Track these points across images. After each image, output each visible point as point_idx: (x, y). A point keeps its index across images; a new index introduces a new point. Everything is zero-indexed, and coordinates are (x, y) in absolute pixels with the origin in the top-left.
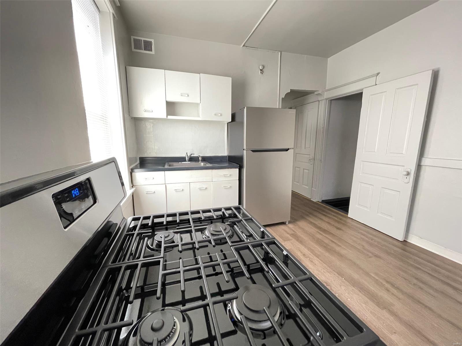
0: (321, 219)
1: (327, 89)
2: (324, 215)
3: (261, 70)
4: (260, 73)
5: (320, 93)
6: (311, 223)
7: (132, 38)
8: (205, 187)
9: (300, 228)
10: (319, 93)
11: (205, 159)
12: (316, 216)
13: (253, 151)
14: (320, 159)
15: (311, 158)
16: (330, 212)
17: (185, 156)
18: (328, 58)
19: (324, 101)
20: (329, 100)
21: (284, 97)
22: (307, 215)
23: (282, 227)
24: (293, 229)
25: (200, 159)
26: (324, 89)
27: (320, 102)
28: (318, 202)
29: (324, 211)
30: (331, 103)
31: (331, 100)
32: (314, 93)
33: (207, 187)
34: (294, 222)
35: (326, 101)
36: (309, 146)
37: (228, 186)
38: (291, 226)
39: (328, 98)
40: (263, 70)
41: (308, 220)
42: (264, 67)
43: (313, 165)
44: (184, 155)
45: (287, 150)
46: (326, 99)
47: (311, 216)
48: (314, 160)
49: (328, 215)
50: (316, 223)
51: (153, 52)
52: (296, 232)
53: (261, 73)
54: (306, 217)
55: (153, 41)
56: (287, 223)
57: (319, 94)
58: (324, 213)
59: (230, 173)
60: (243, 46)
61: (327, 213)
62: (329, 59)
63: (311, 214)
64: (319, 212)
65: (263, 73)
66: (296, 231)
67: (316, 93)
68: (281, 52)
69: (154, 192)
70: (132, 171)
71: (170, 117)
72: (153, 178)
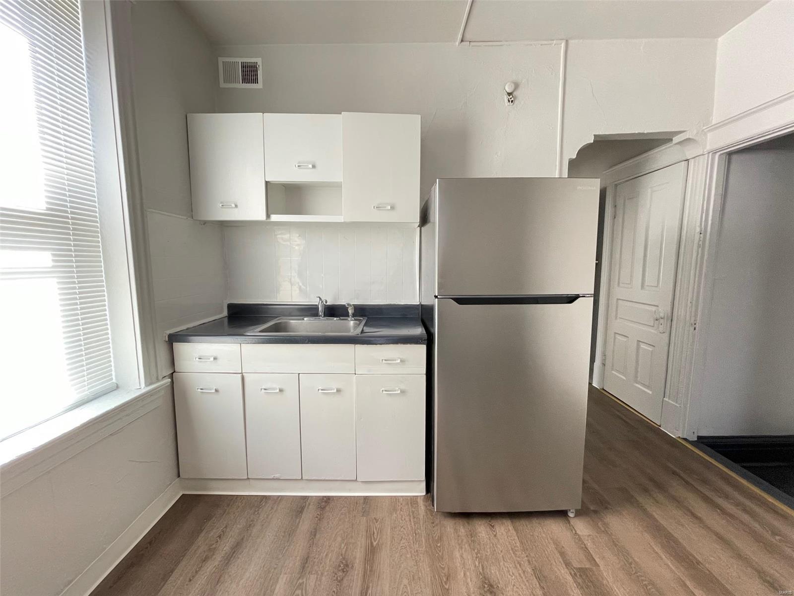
0: (693, 515)
1: (714, 122)
2: (706, 499)
3: (509, 94)
4: (506, 101)
5: (691, 137)
6: (658, 531)
7: (221, 60)
8: (334, 386)
9: (615, 545)
10: (688, 137)
11: (363, 312)
12: (677, 502)
13: (461, 301)
14: (693, 319)
15: (662, 315)
16: (728, 489)
17: (317, 304)
18: (719, 36)
19: (703, 161)
20: (722, 154)
21: (574, 157)
22: (646, 490)
23: (554, 527)
24: (589, 545)
25: (351, 311)
26: (704, 126)
27: (692, 162)
28: (684, 443)
29: (705, 482)
30: (729, 162)
31: (730, 154)
32: (672, 140)
33: (339, 387)
34: (595, 512)
35: (713, 159)
36: (656, 283)
37: (395, 391)
38: (582, 527)
39: (722, 149)
40: (515, 93)
41: (644, 511)
42: (517, 86)
43: (667, 334)
44: (315, 301)
45: (571, 299)
46: (714, 152)
47: (660, 497)
48: (670, 320)
49: (720, 501)
50: (678, 533)
51: (259, 86)
52: (597, 565)
53: (509, 101)
54: (641, 499)
55: (259, 61)
56: (571, 515)
57: (688, 140)
58: (709, 494)
59: (401, 357)
60: (462, 41)
61: (717, 490)
62: (720, 39)
63: (660, 487)
64: (687, 483)
65: (516, 102)
66: (597, 560)
67: (676, 139)
68: (567, 41)
69: (217, 391)
70: (174, 339)
71: (275, 218)
72: (215, 359)
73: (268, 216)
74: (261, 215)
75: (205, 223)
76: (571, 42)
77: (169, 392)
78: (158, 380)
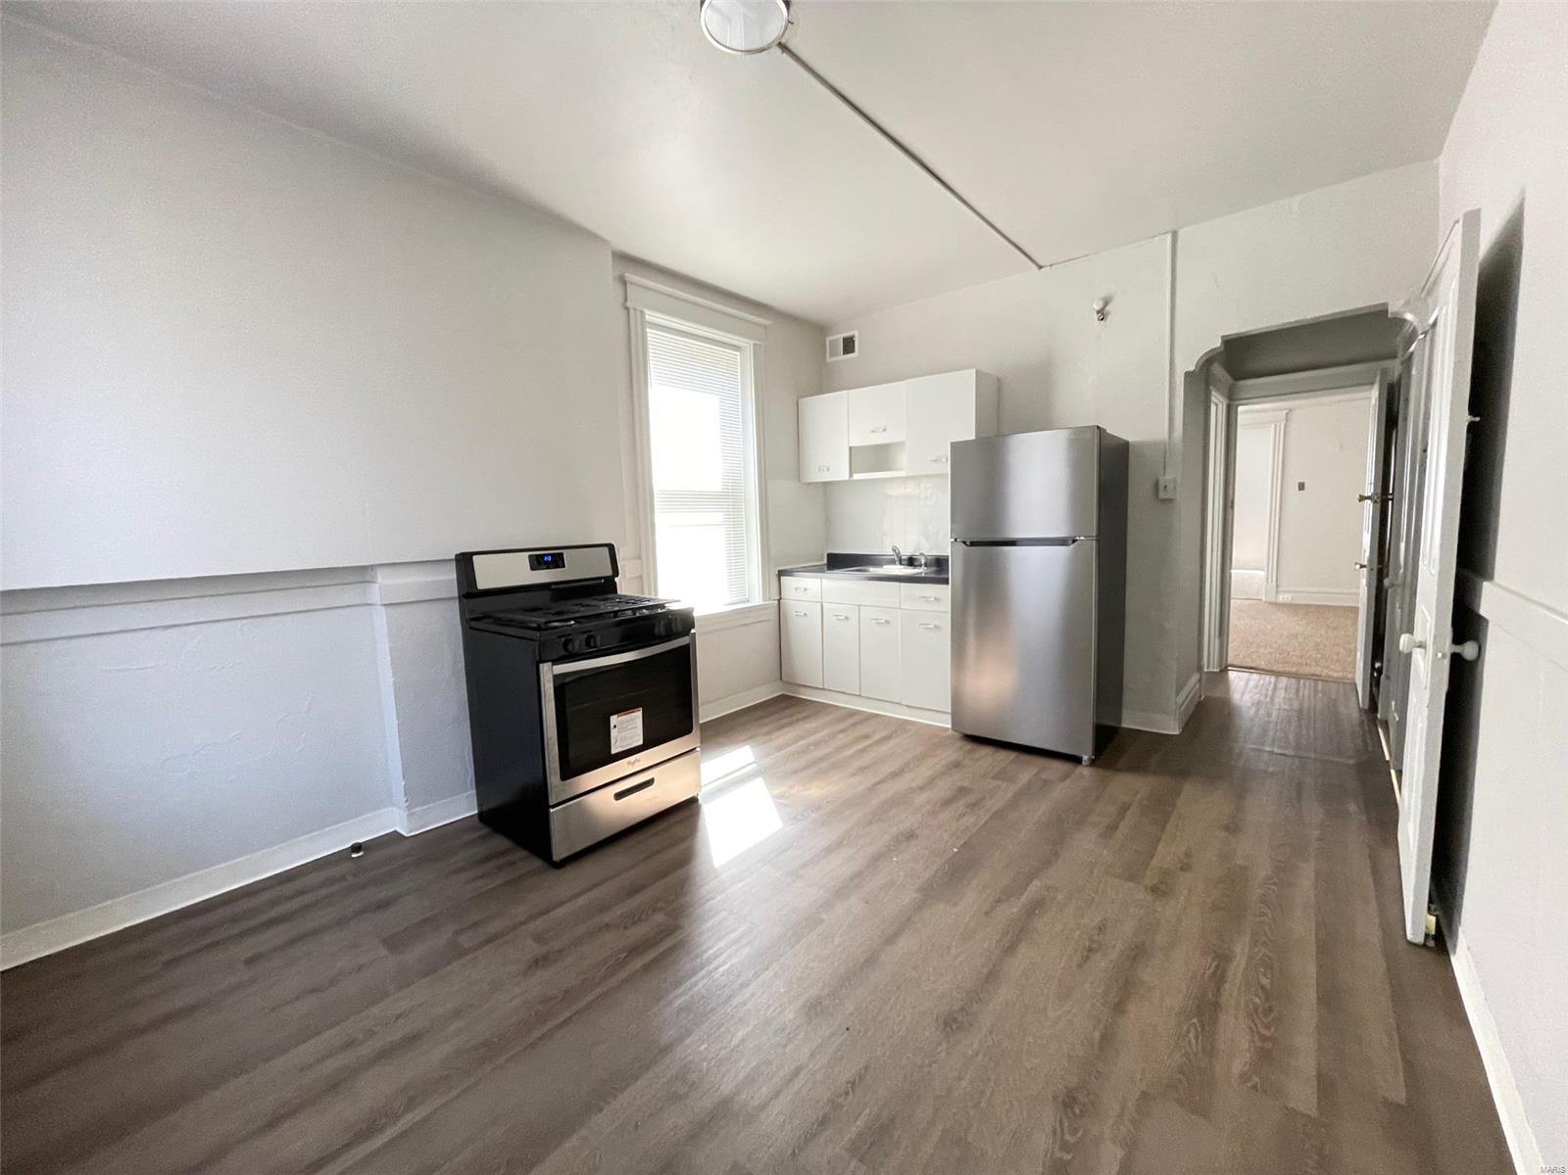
3: (1098, 312)
4: (1096, 319)
7: (828, 339)
8: (884, 618)
21: (1191, 369)
25: (923, 560)
33: (888, 619)
37: (929, 624)
40: (1106, 309)
42: (1106, 301)
51: (856, 356)
53: (1099, 320)
56: (1084, 763)
60: (1040, 268)
62: (1440, 159)
65: (1108, 319)
68: (1175, 235)
69: (805, 614)
70: (781, 573)
71: (856, 477)
72: (805, 590)
73: (851, 475)
74: (846, 477)
75: (810, 484)
76: (1181, 233)
77: (777, 609)
78: (770, 600)
